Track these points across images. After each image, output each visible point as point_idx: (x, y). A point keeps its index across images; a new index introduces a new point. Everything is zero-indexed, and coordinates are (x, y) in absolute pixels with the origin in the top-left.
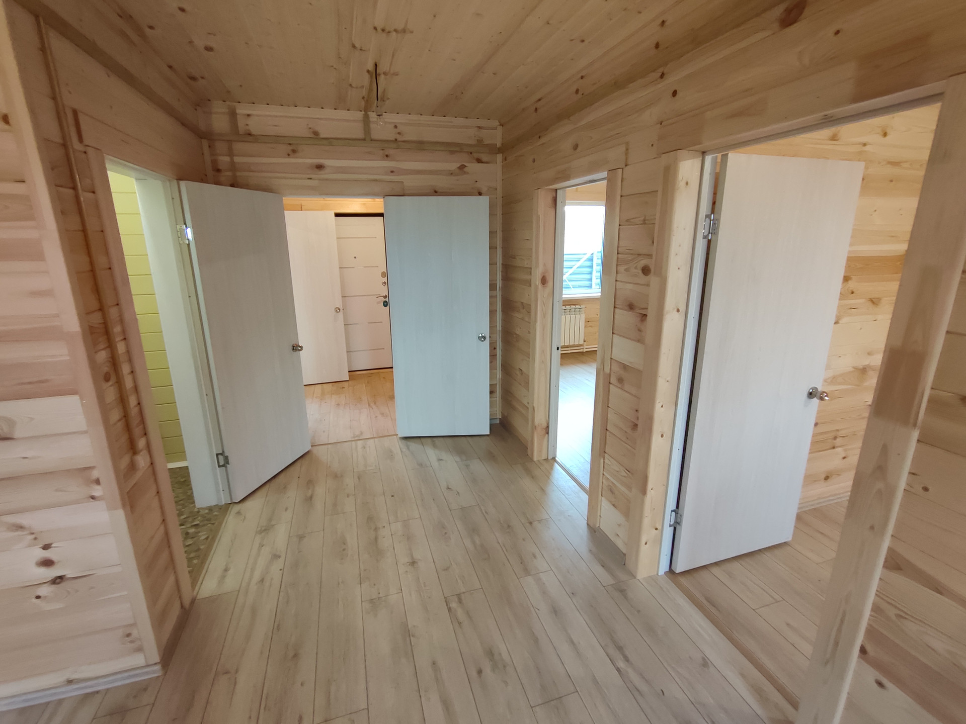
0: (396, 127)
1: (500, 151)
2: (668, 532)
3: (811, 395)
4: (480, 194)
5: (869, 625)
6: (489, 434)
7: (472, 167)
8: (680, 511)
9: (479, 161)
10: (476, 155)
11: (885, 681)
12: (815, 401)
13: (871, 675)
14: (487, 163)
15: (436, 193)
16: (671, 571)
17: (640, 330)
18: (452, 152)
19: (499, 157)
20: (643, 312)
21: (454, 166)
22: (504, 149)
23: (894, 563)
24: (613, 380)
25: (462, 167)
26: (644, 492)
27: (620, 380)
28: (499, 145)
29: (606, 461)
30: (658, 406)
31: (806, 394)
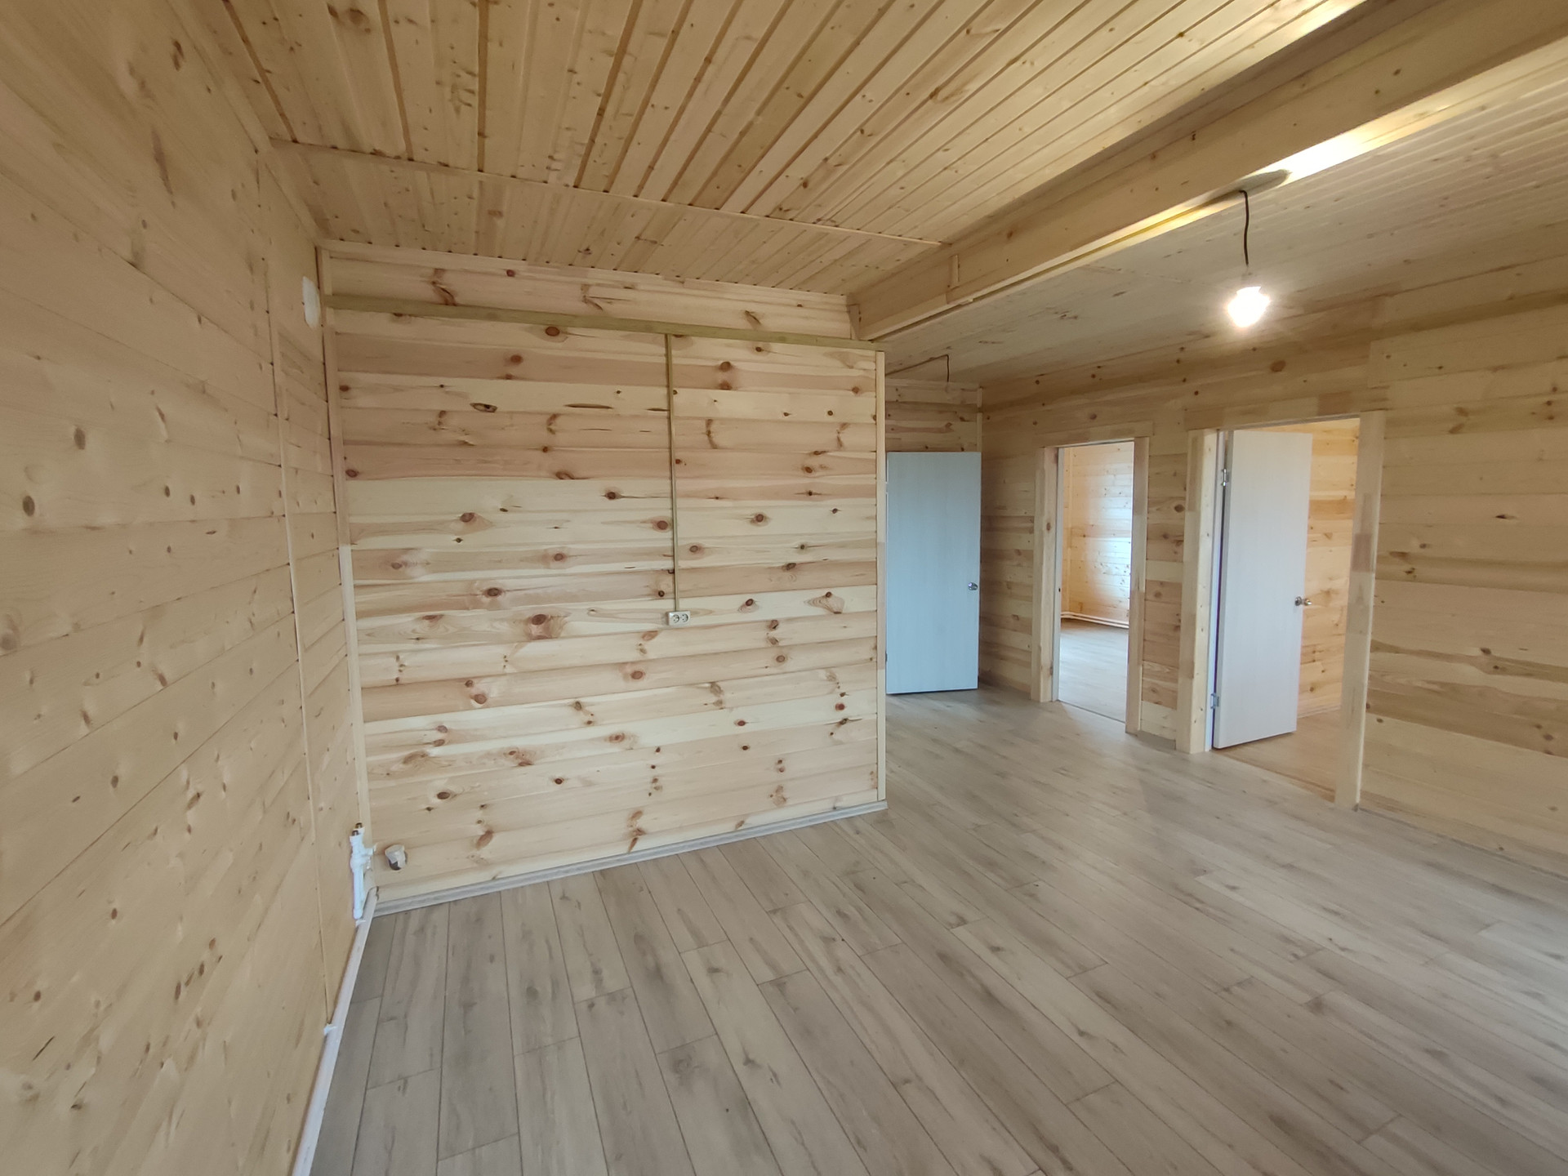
0: (897, 390)
1: (980, 410)
2: (1210, 712)
3: (1297, 603)
4: (963, 450)
5: (1369, 689)
6: (976, 687)
7: (957, 425)
8: (1217, 694)
9: (962, 419)
10: (960, 415)
11: (1381, 717)
12: (1301, 606)
13: (1374, 717)
14: (968, 421)
15: (926, 449)
16: (1214, 748)
17: (1176, 553)
18: (941, 412)
19: (979, 416)
20: (1179, 539)
21: (942, 425)
22: (984, 409)
23: (1376, 647)
24: (1150, 597)
25: (949, 425)
26: (1192, 677)
27: (1158, 595)
28: (979, 405)
29: (1146, 667)
30: (1198, 607)
31: (1294, 603)
